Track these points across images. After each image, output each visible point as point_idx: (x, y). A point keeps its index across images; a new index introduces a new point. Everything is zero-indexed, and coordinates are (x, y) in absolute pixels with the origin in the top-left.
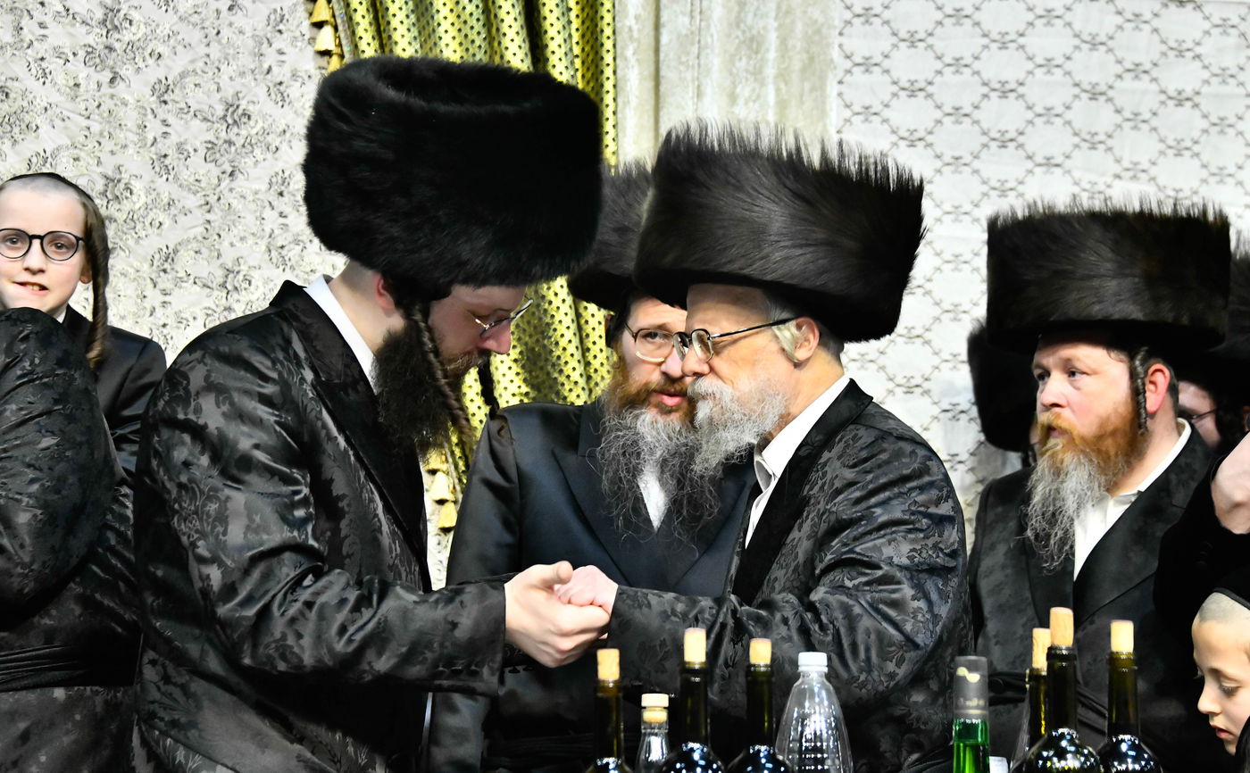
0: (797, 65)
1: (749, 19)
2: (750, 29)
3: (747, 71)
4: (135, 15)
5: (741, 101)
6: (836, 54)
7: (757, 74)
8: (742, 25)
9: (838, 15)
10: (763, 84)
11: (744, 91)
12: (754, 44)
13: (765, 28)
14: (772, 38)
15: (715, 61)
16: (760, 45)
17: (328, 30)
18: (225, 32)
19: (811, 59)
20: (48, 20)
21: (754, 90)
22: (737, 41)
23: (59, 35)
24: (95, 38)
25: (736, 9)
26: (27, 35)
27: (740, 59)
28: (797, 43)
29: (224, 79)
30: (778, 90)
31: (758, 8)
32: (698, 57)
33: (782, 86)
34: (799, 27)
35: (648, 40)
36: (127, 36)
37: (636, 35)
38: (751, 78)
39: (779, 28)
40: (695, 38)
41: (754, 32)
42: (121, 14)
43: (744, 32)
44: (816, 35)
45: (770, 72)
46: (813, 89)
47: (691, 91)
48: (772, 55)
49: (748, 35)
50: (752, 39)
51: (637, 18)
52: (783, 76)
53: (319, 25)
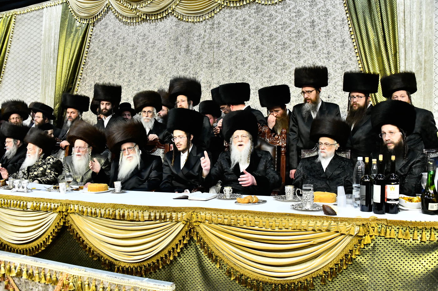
0: (428, 46)
4: (332, 52)
6: (434, 43)
7: (421, 48)
8: (419, 41)
9: (434, 38)
10: (422, 49)
11: (419, 50)
12: (420, 43)
14: (424, 42)
15: (415, 47)
17: (357, 50)
18: (343, 52)
19: (430, 44)
20: (321, 54)
22: (418, 43)
23: (322, 56)
24: (327, 56)
25: (417, 39)
26: (318, 56)
27: (419, 46)
28: (428, 42)
29: (343, 59)
30: (425, 50)
31: (421, 38)
32: (412, 46)
34: (428, 40)
36: (330, 55)
37: (402, 44)
39: (425, 41)
40: (411, 44)
44: (430, 41)
45: (423, 47)
46: (430, 49)
47: (411, 51)
48: (424, 45)
52: (425, 47)
53: (355, 49)
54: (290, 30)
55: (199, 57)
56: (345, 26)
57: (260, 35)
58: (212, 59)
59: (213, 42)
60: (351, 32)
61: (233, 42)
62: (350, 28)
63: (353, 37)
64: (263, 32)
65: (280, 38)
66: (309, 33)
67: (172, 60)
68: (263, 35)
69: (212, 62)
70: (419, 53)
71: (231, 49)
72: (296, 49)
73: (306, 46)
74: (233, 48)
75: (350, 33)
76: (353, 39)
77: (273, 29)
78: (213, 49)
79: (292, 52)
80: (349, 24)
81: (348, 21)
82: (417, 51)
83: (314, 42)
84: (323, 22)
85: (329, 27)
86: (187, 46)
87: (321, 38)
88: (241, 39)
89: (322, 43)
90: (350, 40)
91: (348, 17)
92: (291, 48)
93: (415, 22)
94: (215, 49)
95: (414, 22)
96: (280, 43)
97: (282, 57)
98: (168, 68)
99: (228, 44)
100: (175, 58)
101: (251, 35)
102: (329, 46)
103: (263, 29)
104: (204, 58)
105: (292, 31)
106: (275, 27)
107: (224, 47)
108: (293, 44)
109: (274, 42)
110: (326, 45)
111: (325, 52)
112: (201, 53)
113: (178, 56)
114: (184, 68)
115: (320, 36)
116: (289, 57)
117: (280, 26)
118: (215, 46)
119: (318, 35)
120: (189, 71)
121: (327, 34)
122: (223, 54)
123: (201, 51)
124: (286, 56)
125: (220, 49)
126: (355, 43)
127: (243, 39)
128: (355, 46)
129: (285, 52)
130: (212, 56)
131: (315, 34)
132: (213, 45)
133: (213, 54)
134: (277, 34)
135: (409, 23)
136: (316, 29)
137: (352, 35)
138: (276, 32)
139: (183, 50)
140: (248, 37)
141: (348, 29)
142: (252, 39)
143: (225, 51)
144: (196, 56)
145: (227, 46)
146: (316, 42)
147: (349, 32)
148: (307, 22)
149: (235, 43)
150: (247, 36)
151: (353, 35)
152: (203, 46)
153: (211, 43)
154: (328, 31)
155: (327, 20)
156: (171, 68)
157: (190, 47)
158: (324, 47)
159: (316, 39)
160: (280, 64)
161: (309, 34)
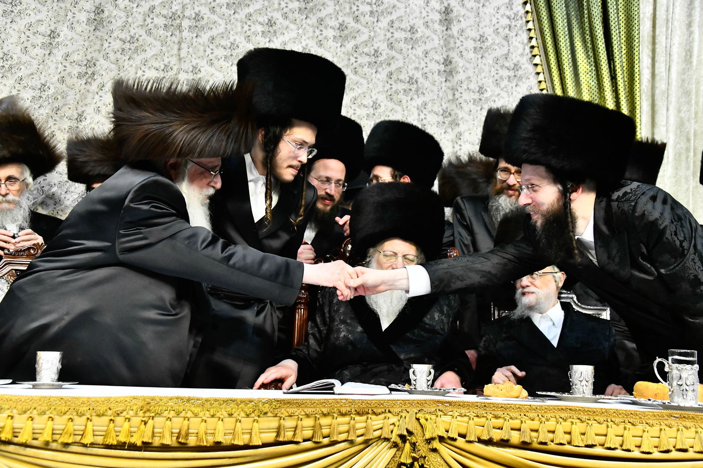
1: (686, 85)
2: (686, 88)
3: (685, 102)
4: (488, 89)
5: (683, 112)
7: (689, 103)
8: (683, 88)
10: (691, 106)
11: (684, 108)
13: (692, 88)
14: (694, 91)
15: (673, 99)
16: (690, 93)
20: (463, 91)
21: (688, 108)
22: (681, 93)
23: (466, 96)
24: (477, 96)
25: (681, 82)
26: (456, 96)
27: (682, 98)
31: (689, 82)
32: (667, 98)
33: (696, 107)
35: (650, 93)
37: (645, 91)
38: (686, 104)
39: (695, 88)
40: (666, 92)
41: (688, 89)
42: (484, 89)
43: (683, 90)
45: (693, 102)
47: (665, 109)
48: (694, 97)
49: (685, 90)
50: (687, 92)
51: (646, 86)
54: (392, 22)
55: (136, 49)
56: (520, 32)
57: (313, 20)
58: (174, 60)
59: (179, 13)
60: (533, 47)
61: (239, 24)
62: (531, 38)
63: (537, 60)
64: (322, 14)
65: (365, 37)
66: (435, 38)
67: (40, 40)
68: (321, 21)
69: (175, 68)
70: (682, 115)
71: (232, 40)
72: (404, 71)
73: (428, 69)
74: (238, 40)
75: (531, 52)
76: (536, 65)
77: (348, 10)
78: (177, 33)
79: (394, 77)
80: (530, 30)
81: (528, 22)
82: (679, 111)
83: (447, 62)
84: (472, 15)
85: (485, 30)
86: (97, 8)
87: (464, 53)
88: (261, 19)
89: (467, 65)
90: (531, 68)
91: (527, 12)
92: (393, 68)
93: (677, 45)
94: (185, 34)
95: (674, 44)
96: (366, 50)
97: (371, 86)
98: (25, 58)
99: (223, 26)
100: (53, 34)
101: (290, 15)
102: (483, 75)
103: (321, 8)
104: (150, 53)
105: (396, 25)
106: (354, 8)
107: (214, 32)
108: (398, 56)
109: (350, 45)
110: (476, 70)
111: (472, 86)
112: (141, 39)
113: (64, 32)
114: (84, 69)
115: (461, 49)
116: (386, 89)
117: (367, 9)
118: (186, 23)
119: (459, 43)
120: (99, 80)
121: (478, 44)
122: (207, 49)
123: (142, 32)
124: (381, 84)
125: (202, 34)
126: (542, 74)
127: (267, 21)
128: (540, 82)
129: (378, 76)
130: (175, 51)
131: (452, 41)
132: (178, 21)
133: (176, 47)
134: (359, 26)
135: (664, 45)
136: (455, 29)
137: (535, 56)
138: (357, 19)
139: (83, 17)
140: (281, 20)
141: (526, 41)
142: (292, 26)
143: (217, 41)
144: (127, 46)
145: (221, 29)
146: (454, 61)
147: (528, 50)
148: (432, 10)
149: (246, 28)
150: (277, 16)
151: (538, 57)
152: (149, 20)
153: (174, 16)
154: (482, 39)
155: (481, 9)
156: (36, 62)
157: (106, 13)
158: (471, 75)
159: (454, 55)
160: (365, 102)
161: (436, 42)
